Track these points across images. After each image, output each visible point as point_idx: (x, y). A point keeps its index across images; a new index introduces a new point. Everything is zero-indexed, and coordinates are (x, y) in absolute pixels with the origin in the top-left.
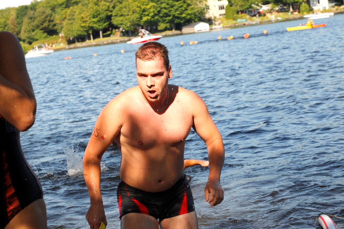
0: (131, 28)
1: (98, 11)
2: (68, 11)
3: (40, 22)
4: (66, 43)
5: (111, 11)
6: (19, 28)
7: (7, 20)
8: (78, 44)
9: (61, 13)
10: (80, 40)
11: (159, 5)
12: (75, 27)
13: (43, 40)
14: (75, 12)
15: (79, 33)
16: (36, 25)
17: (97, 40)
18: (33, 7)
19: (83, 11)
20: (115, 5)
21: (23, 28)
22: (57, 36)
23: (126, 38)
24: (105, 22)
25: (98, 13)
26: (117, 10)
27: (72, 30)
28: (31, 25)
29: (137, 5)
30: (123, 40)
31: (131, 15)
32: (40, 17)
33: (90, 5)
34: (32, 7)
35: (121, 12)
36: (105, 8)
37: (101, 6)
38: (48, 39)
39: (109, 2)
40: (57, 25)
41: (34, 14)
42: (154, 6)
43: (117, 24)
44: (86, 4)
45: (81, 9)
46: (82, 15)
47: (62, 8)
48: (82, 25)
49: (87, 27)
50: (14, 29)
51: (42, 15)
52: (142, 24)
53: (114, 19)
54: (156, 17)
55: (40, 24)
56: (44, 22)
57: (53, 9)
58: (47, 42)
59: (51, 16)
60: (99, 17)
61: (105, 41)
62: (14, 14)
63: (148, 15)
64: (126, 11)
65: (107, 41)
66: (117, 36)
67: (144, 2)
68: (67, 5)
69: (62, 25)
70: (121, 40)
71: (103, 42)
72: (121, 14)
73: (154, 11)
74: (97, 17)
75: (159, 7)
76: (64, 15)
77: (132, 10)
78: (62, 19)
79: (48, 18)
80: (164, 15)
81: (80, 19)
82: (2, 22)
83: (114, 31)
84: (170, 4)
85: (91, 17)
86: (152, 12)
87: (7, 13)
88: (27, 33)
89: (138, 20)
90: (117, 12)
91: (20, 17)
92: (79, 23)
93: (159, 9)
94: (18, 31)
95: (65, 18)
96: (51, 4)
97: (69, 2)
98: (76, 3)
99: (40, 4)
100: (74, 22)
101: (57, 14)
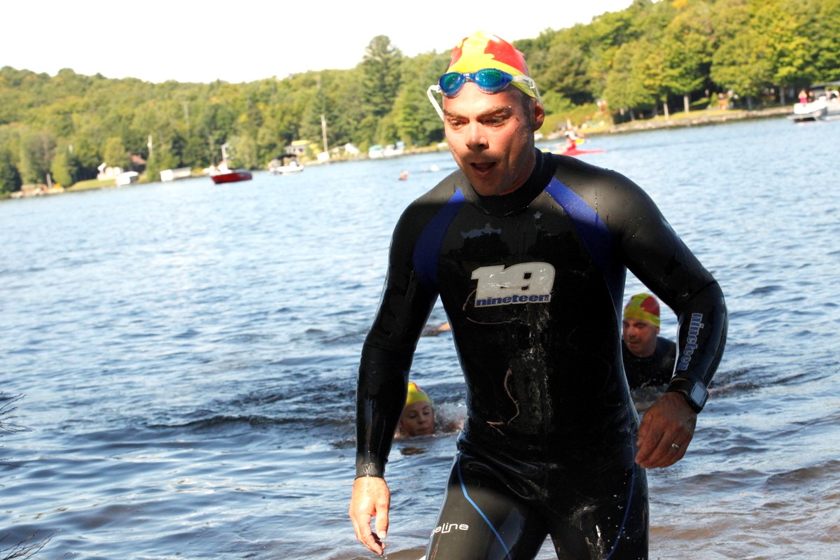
0: (753, 91)
1: (681, 54)
2: (618, 52)
3: (557, 74)
4: (611, 120)
5: (710, 55)
8: (636, 124)
9: (603, 56)
10: (641, 116)
11: (816, 42)
12: (631, 88)
13: (562, 114)
14: (631, 55)
15: (640, 99)
16: (549, 81)
17: (678, 118)
18: (544, 43)
19: (650, 52)
20: (719, 41)
22: (592, 106)
23: (741, 114)
24: (696, 78)
25: (682, 57)
26: (723, 52)
27: (624, 94)
29: (767, 42)
30: (734, 117)
31: (753, 63)
32: (557, 63)
33: (664, 41)
34: (542, 43)
35: (732, 57)
36: (699, 47)
37: (688, 43)
38: (572, 112)
39: (706, 35)
40: (592, 81)
41: (544, 58)
42: (803, 44)
43: (723, 83)
44: (657, 39)
45: (645, 49)
46: (648, 61)
47: (605, 47)
48: (647, 82)
49: (656, 87)
51: (562, 60)
52: (776, 84)
53: (716, 71)
54: (809, 69)
55: (555, 80)
56: (566, 74)
57: (586, 48)
58: (570, 117)
59: (580, 63)
60: (684, 65)
61: (694, 119)
63: (790, 64)
64: (743, 54)
65: (699, 118)
66: (720, 109)
67: (782, 36)
68: (615, 38)
69: (603, 82)
70: (729, 117)
71: (691, 120)
72: (731, 60)
73: (803, 56)
74: (679, 66)
75: (816, 46)
76: (608, 60)
77: (756, 53)
78: (603, 69)
79: (575, 67)
80: (825, 64)
81: (642, 70)
83: (714, 96)
84: (839, 40)
85: (666, 67)
86: (798, 58)
89: (767, 74)
90: (722, 56)
92: (639, 79)
93: (814, 51)
95: (611, 67)
96: (582, 37)
97: (620, 32)
98: (636, 36)
99: (559, 38)
100: (631, 75)
101: (594, 58)
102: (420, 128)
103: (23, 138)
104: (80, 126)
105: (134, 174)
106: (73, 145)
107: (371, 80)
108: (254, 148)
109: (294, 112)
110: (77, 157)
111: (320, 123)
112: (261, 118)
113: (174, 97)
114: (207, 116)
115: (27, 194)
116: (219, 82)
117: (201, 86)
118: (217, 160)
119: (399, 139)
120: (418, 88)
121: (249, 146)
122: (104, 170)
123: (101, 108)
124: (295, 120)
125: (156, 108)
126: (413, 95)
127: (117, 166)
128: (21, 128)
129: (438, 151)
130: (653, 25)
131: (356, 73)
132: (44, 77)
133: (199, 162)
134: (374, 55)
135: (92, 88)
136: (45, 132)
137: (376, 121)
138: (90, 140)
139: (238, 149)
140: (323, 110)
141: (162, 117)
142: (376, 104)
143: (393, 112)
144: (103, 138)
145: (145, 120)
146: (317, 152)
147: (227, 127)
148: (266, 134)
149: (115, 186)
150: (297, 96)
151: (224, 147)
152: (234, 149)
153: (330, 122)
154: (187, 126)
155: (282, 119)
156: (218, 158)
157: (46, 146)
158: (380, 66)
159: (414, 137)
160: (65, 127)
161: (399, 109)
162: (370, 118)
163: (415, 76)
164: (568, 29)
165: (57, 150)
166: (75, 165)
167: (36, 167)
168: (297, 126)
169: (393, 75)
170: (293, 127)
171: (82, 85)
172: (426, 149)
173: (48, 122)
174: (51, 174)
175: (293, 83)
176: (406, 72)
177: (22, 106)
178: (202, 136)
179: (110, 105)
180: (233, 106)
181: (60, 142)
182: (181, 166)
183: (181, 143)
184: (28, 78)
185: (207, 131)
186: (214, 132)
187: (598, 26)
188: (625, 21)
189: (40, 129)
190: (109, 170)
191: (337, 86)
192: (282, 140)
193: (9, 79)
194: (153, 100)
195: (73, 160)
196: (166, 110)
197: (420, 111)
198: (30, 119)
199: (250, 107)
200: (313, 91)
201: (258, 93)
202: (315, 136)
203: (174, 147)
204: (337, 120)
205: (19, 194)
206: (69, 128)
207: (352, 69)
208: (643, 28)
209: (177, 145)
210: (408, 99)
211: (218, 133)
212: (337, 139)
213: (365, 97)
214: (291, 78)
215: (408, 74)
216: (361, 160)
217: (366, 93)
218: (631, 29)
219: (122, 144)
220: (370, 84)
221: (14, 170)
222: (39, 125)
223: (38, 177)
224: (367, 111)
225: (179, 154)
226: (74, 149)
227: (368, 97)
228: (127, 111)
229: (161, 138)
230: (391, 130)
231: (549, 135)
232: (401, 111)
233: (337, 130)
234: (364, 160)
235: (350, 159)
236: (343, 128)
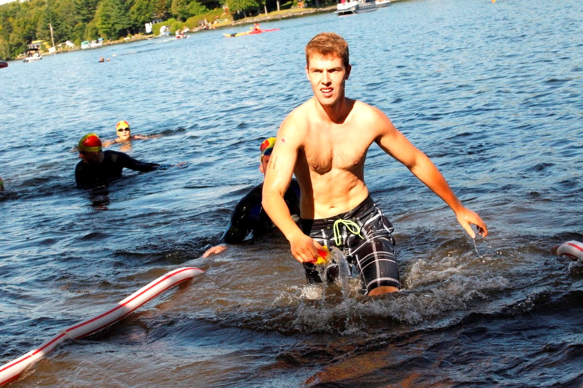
4: (232, 18)
8: (248, 20)
10: (251, 14)
13: (200, 16)
15: (249, 4)
17: (273, 15)
22: (219, 9)
23: (312, 10)
27: (239, 1)
30: (308, 12)
38: (207, 14)
50: (163, 1)
58: (206, 17)
61: (283, 15)
65: (287, 14)
66: (299, 8)
70: (305, 12)
71: (281, 16)
88: (180, 6)
94: (168, 4)
102: (112, 28)
108: (8, 46)
109: (32, 23)
111: (49, 29)
112: (11, 27)
119: (99, 36)
120: (110, 4)
121: (5, 45)
124: (33, 28)
126: (107, 8)
129: (124, 42)
137: (85, 25)
140: (50, 20)
142: (84, 15)
143: (95, 20)
146: (48, 47)
148: (15, 37)
150: (33, 12)
153: (56, 28)
155: (24, 28)
159: (109, 35)
161: (98, 17)
162: (80, 24)
168: (35, 31)
170: (32, 32)
172: (116, 42)
175: (30, 4)
191: (58, 5)
192: (25, 41)
197: (112, 18)
199: (4, 21)
200: (43, 9)
201: (8, 11)
202: (46, 37)
204: (59, 26)
210: (103, 11)
212: (60, 38)
213: (76, 10)
216: (76, 51)
217: (77, 8)
220: (80, 3)
224: (79, 20)
227: (79, 10)
230: (94, 31)
231: (194, 28)
232: (100, 18)
233: (60, 33)
234: (78, 50)
235: (69, 50)
236: (64, 31)
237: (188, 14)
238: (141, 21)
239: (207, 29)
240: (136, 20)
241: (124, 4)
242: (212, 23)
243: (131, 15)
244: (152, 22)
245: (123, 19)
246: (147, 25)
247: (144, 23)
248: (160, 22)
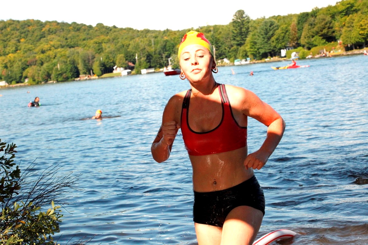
2: (348, 18)
3: (320, 28)
4: (344, 49)
6: (299, 34)
7: (288, 26)
8: (356, 51)
9: (341, 20)
10: (358, 47)
12: (354, 35)
13: (321, 46)
14: (354, 20)
15: (357, 40)
16: (316, 31)
18: (314, 14)
19: (363, 19)
21: (303, 34)
22: (335, 43)
27: (350, 37)
28: (311, 31)
32: (320, 24)
34: (313, 14)
38: (326, 45)
40: (336, 31)
41: (314, 21)
44: (366, 12)
45: (360, 17)
46: (361, 23)
47: (342, 16)
48: (361, 32)
49: (365, 34)
50: (295, 34)
51: (322, 22)
55: (319, 31)
56: (324, 28)
57: (333, 16)
58: (326, 48)
59: (330, 23)
62: (295, 20)
68: (346, 12)
69: (341, 32)
76: (343, 22)
78: (341, 26)
79: (328, 25)
81: (359, 26)
82: (284, 28)
87: (289, 19)
88: (307, 39)
91: (300, 24)
92: (357, 31)
94: (298, 37)
95: (344, 25)
96: (331, 12)
97: (349, 9)
98: (356, 11)
99: (321, 12)
100: (353, 29)
101: (337, 20)
102: (258, 51)
103: (80, 54)
104: (105, 49)
105: (129, 71)
106: (102, 57)
107: (236, 30)
110: (104, 62)
113: (148, 37)
114: (162, 45)
115: (82, 79)
116: (168, 30)
117: (160, 32)
118: (167, 65)
119: (248, 57)
120: (257, 34)
122: (116, 69)
123: (115, 41)
125: (139, 41)
126: (255, 37)
127: (122, 67)
128: (80, 50)
129: (265, 62)
130: (364, 6)
131: (229, 27)
132: (90, 27)
133: (158, 66)
134: (237, 19)
135: (111, 32)
136: (90, 52)
137: (238, 48)
138: (110, 55)
139: (176, 60)
140: (214, 43)
141: (142, 45)
142: (238, 41)
143: (245, 45)
144: (115, 54)
145: (134, 46)
147: (171, 50)
149: (121, 76)
151: (169, 59)
152: (174, 60)
153: (217, 49)
154: (153, 50)
156: (167, 64)
157: (90, 58)
158: (240, 24)
159: (255, 56)
160: (99, 50)
161: (248, 43)
162: (235, 47)
163: (255, 28)
164: (325, 8)
165: (95, 59)
166: (103, 66)
167: (86, 67)
169: (245, 28)
171: (107, 31)
172: (260, 61)
173: (91, 47)
174: (93, 70)
176: (251, 27)
177: (80, 40)
178: (160, 54)
179: (119, 40)
180: (174, 41)
181: (97, 56)
182: (150, 67)
183: (150, 57)
184: (83, 27)
185: (162, 51)
186: (165, 52)
187: (339, 6)
188: (351, 4)
189: (88, 50)
190: (118, 69)
191: (220, 33)
193: (75, 28)
194: (138, 38)
195: (102, 64)
196: (144, 42)
197: (258, 44)
198: (84, 45)
200: (209, 34)
203: (147, 59)
204: (220, 48)
205: (78, 79)
206: (101, 50)
207: (227, 25)
208: (359, 7)
209: (149, 58)
210: (252, 39)
211: (167, 52)
212: (220, 56)
213: (233, 37)
214: (200, 28)
215: (252, 28)
216: (230, 66)
217: (233, 36)
218: (354, 8)
219: (124, 57)
220: (235, 32)
221: (76, 68)
222: (88, 48)
223: (87, 72)
224: (234, 44)
225: (149, 62)
226: (103, 59)
227: (234, 37)
228: (126, 42)
229: (141, 55)
230: (244, 52)
231: (316, 55)
232: (249, 44)
233: (220, 52)
234: (232, 66)
235: (226, 65)
236: (223, 51)
237: (312, 45)
238: (278, 48)
239: (325, 56)
240: (275, 47)
241: (266, 34)
242: (330, 52)
243: (272, 43)
244: (286, 48)
245: (266, 45)
246: (282, 51)
247: (280, 49)
248: (292, 49)
